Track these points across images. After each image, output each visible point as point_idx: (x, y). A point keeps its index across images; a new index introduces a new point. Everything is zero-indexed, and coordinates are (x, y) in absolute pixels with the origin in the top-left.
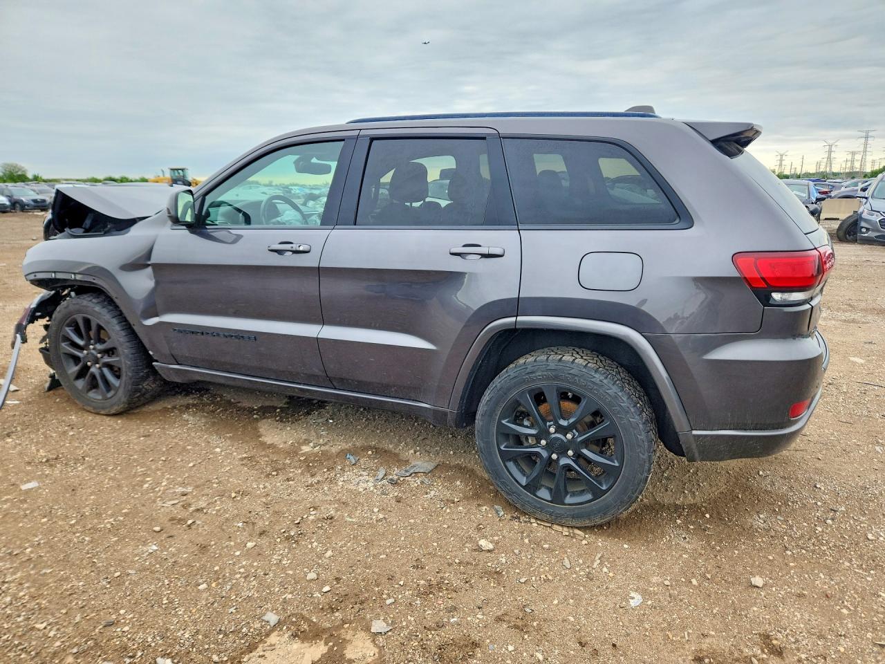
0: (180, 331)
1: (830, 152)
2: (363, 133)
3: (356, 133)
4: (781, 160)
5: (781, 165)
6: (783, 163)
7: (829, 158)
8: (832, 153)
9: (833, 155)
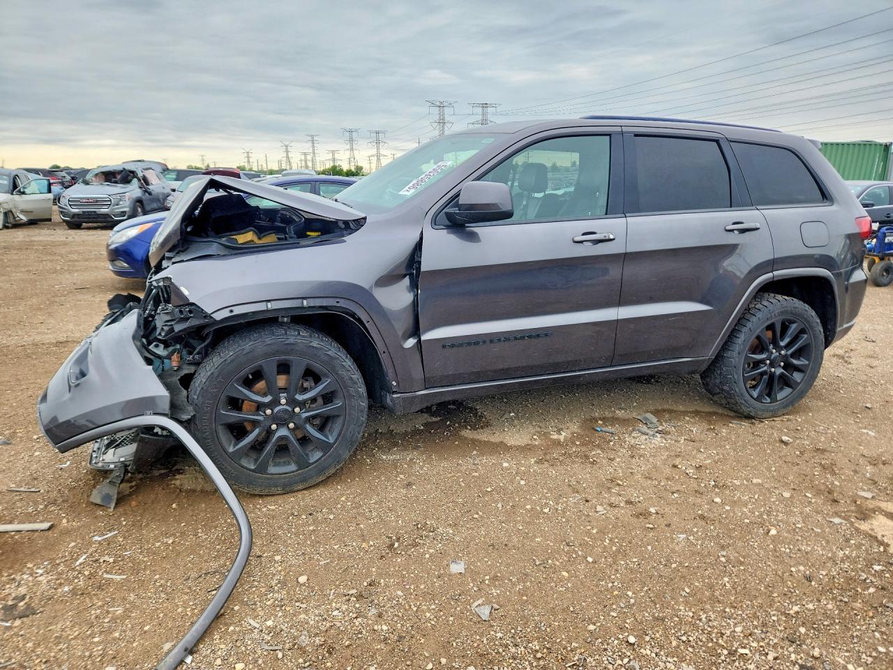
0: (453, 346)
1: (287, 152)
2: (624, 129)
3: (619, 129)
4: (248, 157)
5: (249, 162)
6: (251, 160)
7: (287, 157)
8: (289, 153)
9: (290, 155)
